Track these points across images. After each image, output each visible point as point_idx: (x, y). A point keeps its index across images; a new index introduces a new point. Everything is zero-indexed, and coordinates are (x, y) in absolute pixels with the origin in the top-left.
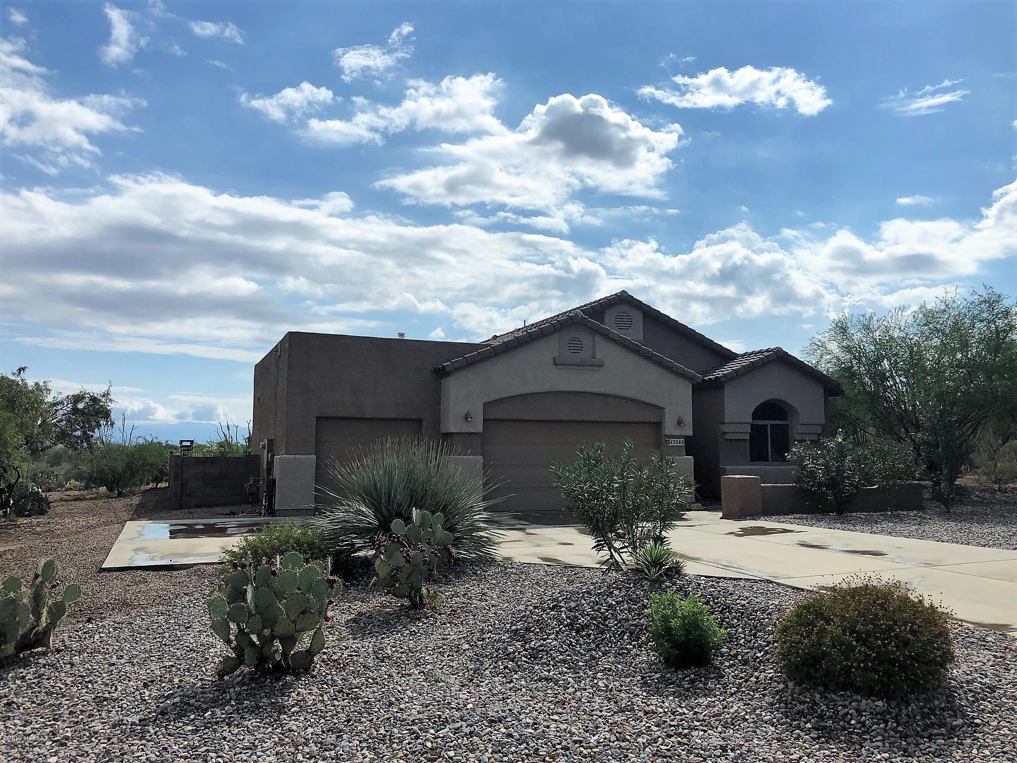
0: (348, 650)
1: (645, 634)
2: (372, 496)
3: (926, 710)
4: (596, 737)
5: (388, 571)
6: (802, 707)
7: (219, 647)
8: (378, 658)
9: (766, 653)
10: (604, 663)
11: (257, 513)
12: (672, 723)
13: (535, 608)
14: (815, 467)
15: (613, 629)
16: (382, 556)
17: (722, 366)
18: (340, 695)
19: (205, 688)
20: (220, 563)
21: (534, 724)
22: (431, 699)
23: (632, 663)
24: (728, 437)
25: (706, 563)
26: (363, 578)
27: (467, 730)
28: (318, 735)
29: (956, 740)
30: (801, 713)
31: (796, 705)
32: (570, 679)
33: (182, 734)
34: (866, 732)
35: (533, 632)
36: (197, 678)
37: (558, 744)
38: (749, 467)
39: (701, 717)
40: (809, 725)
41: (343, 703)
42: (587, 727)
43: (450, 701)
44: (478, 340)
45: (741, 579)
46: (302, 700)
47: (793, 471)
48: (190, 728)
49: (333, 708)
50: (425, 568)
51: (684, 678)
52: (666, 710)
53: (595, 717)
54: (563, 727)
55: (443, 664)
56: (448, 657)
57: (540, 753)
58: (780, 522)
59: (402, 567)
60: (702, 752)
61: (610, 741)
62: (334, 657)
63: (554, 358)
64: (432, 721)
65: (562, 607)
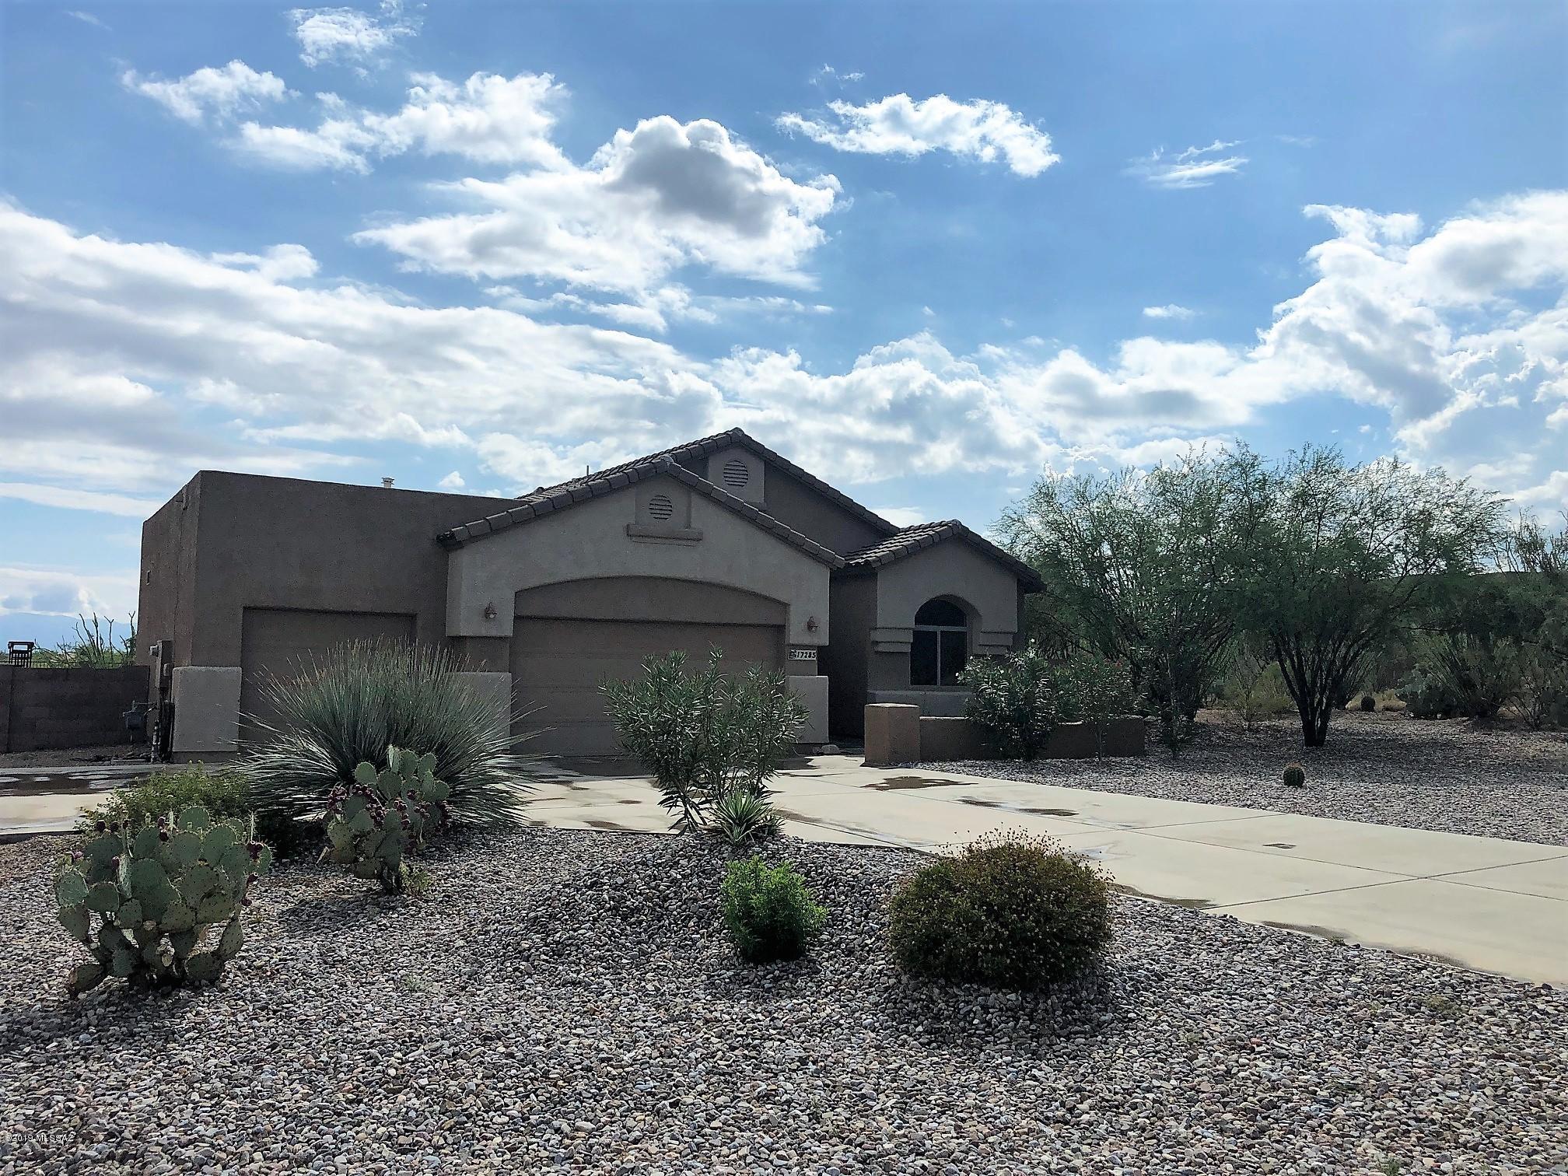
0: (279, 953)
1: (718, 918)
2: (327, 730)
3: (1070, 1003)
4: (633, 1054)
5: (348, 838)
6: (915, 1006)
7: (71, 954)
8: (326, 963)
9: (878, 939)
10: (657, 959)
11: (142, 758)
12: (739, 1033)
13: (565, 886)
14: (996, 693)
15: (675, 913)
16: (338, 816)
17: (875, 545)
18: (264, 1013)
19: (48, 1011)
20: (76, 833)
21: (547, 1040)
22: (402, 1013)
23: (697, 958)
24: (880, 648)
25: (827, 826)
26: (311, 853)
27: (450, 1052)
28: (225, 1067)
29: (1100, 1037)
30: (913, 1014)
31: (907, 1004)
32: (606, 982)
33: (10, 1073)
34: (991, 1033)
35: (559, 919)
36: (34, 998)
37: (578, 1064)
38: (909, 693)
39: (780, 1024)
40: (920, 1028)
41: (265, 1023)
42: (622, 1041)
43: (429, 1015)
44: (513, 494)
45: (871, 847)
46: (203, 1023)
47: (966, 696)
48: (23, 1064)
49: (251, 1031)
50: (405, 833)
51: (765, 976)
52: (734, 1017)
53: (633, 1030)
54: (587, 1042)
55: (424, 967)
56: (432, 958)
57: (551, 1076)
58: (943, 771)
59: (369, 833)
60: (773, 1066)
61: (650, 1058)
62: (258, 963)
63: (628, 525)
64: (400, 1041)
65: (605, 884)
